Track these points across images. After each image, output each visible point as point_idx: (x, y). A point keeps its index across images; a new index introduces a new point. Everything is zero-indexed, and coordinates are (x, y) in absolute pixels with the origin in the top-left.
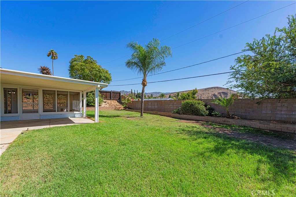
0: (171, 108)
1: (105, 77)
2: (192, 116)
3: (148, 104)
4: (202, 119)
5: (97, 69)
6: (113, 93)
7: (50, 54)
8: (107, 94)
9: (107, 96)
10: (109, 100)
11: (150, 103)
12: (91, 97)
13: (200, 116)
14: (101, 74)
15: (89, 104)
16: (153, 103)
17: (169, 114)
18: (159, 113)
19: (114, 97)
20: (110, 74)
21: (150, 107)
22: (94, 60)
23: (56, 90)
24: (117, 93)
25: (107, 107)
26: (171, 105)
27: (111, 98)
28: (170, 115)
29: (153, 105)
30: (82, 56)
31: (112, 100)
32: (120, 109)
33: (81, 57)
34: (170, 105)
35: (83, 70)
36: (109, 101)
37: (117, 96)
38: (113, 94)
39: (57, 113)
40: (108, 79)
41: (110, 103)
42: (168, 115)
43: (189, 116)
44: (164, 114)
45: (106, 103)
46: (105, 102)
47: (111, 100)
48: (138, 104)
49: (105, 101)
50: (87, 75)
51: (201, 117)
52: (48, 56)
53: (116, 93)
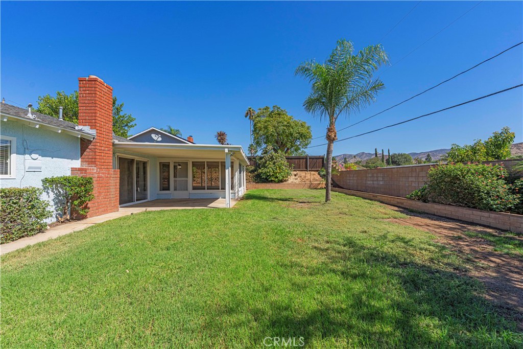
0: (413, 185)
1: (299, 133)
2: (456, 209)
3: (367, 177)
4: (491, 220)
5: (285, 123)
6: (310, 158)
7: (247, 113)
8: (300, 161)
9: (300, 165)
10: (305, 171)
11: (370, 176)
12: (271, 167)
13: (481, 209)
14: (292, 130)
15: (268, 178)
16: (375, 175)
17: (399, 201)
18: (379, 196)
19: (312, 165)
20: (308, 128)
21: (369, 183)
22: (281, 110)
23: (206, 161)
24: (303, 158)
25: (295, 184)
26: (413, 179)
27: (307, 168)
28: (402, 204)
29: (375, 179)
30: (267, 108)
31: (309, 170)
32: (319, 187)
33: (265, 109)
34: (410, 179)
35: (266, 128)
36: (303, 174)
37: (319, 163)
38: (311, 160)
39: (206, 191)
40: (304, 136)
41: (303, 177)
42: (398, 203)
43: (447, 207)
44: (389, 199)
45: (297, 177)
46: (295, 175)
47: (307, 171)
48: (350, 177)
49: (295, 173)
50: (271, 134)
51: (486, 214)
52: (246, 116)
53: (316, 158)
